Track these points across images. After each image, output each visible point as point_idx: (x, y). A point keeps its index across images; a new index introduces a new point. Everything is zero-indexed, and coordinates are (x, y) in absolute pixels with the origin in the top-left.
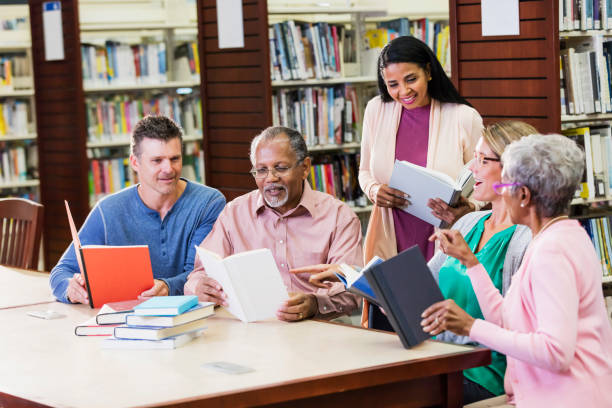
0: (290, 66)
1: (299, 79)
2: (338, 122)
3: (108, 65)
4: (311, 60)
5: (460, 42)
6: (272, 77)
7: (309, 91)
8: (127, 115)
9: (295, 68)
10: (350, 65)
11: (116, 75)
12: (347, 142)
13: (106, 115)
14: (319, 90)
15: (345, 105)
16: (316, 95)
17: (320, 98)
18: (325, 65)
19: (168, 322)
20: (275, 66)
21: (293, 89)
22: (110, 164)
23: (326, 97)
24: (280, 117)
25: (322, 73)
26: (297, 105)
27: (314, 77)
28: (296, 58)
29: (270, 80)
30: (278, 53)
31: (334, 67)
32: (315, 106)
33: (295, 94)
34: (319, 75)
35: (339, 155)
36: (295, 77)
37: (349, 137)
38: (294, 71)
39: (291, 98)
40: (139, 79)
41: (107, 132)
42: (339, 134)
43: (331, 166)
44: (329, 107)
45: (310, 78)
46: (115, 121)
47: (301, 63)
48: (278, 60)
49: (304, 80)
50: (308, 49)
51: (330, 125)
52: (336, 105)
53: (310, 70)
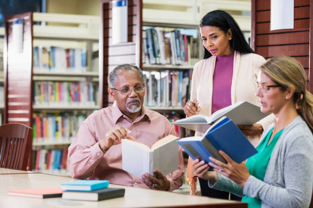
0: (155, 56)
1: (160, 64)
2: (184, 93)
3: (49, 59)
4: (169, 53)
6: (144, 61)
7: (167, 73)
8: (60, 90)
9: (158, 57)
10: (194, 60)
11: (54, 65)
13: (47, 89)
15: (189, 82)
16: (171, 75)
17: (173, 77)
18: (178, 56)
20: (146, 55)
22: (47, 120)
23: (177, 77)
26: (159, 80)
27: (170, 63)
28: (159, 51)
30: (148, 47)
31: (184, 59)
32: (170, 82)
34: (174, 62)
36: (158, 62)
38: (157, 59)
40: (69, 69)
41: (47, 100)
42: (184, 100)
44: (179, 84)
45: (168, 64)
47: (162, 54)
48: (148, 51)
49: (164, 65)
50: (167, 46)
51: (179, 95)
52: (183, 82)
53: (168, 59)
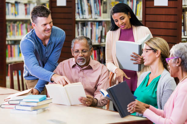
0: (83, 14)
1: (86, 18)
2: (99, 35)
3: (15, 10)
4: (90, 12)
5: (146, 8)
6: (76, 17)
7: (89, 23)
8: (21, 29)
9: (84, 14)
10: (105, 14)
11: (18, 14)
12: (103, 42)
13: (13, 29)
14: (93, 22)
15: (102, 29)
16: (92, 25)
17: (93, 26)
18: (96, 14)
19: (35, 104)
20: (77, 13)
21: (83, 22)
22: (14, 47)
23: (95, 26)
24: (78, 32)
25: (94, 17)
26: (84, 28)
27: (91, 18)
28: (85, 11)
29: (75, 18)
30: (78, 8)
31: (99, 15)
32: (91, 28)
33: (84, 24)
34: (93, 17)
35: (99, 47)
36: (84, 17)
37: (103, 40)
38: (84, 15)
39: (82, 25)
40: (27, 16)
41: (14, 35)
42: (99, 39)
43: (96, 51)
44: (96, 29)
45: (90, 18)
46: (17, 31)
47: (87, 12)
48: (78, 11)
49: (88, 19)
50: (89, 8)
51: (96, 36)
52: (99, 29)
53: (90, 15)
